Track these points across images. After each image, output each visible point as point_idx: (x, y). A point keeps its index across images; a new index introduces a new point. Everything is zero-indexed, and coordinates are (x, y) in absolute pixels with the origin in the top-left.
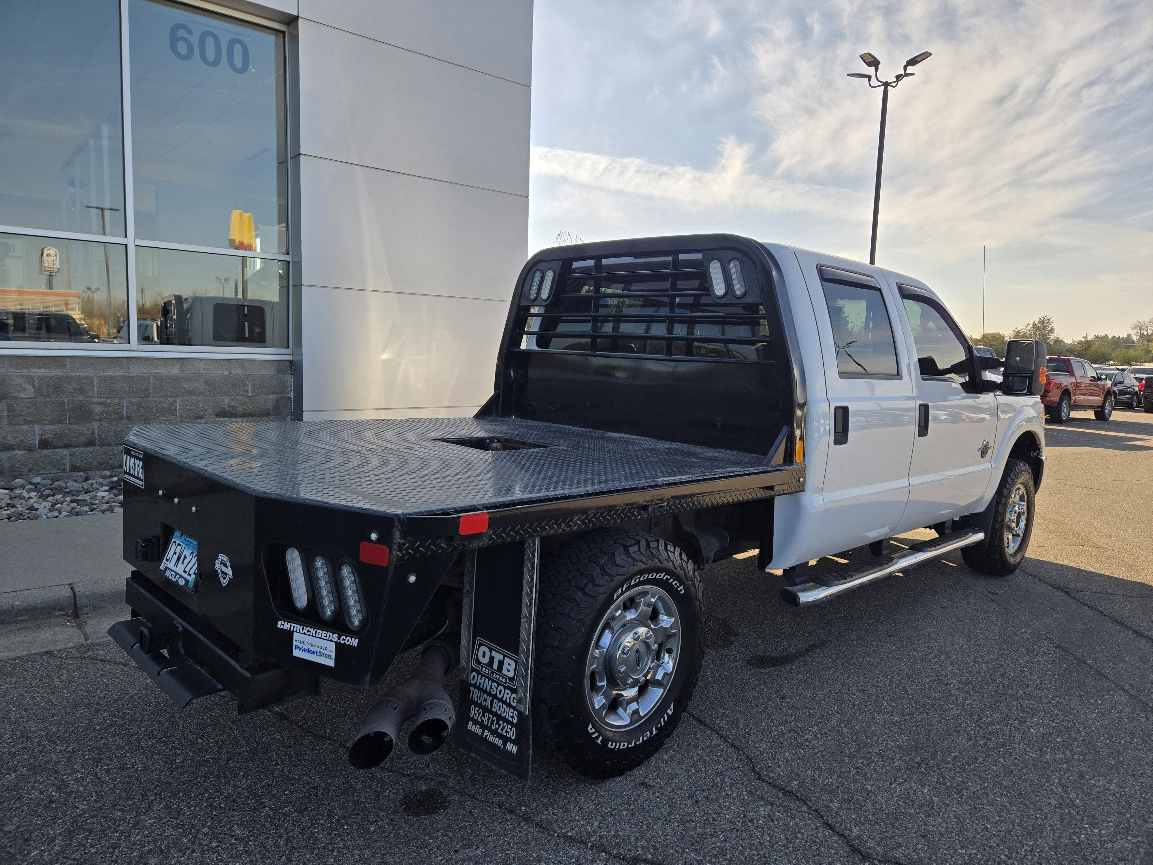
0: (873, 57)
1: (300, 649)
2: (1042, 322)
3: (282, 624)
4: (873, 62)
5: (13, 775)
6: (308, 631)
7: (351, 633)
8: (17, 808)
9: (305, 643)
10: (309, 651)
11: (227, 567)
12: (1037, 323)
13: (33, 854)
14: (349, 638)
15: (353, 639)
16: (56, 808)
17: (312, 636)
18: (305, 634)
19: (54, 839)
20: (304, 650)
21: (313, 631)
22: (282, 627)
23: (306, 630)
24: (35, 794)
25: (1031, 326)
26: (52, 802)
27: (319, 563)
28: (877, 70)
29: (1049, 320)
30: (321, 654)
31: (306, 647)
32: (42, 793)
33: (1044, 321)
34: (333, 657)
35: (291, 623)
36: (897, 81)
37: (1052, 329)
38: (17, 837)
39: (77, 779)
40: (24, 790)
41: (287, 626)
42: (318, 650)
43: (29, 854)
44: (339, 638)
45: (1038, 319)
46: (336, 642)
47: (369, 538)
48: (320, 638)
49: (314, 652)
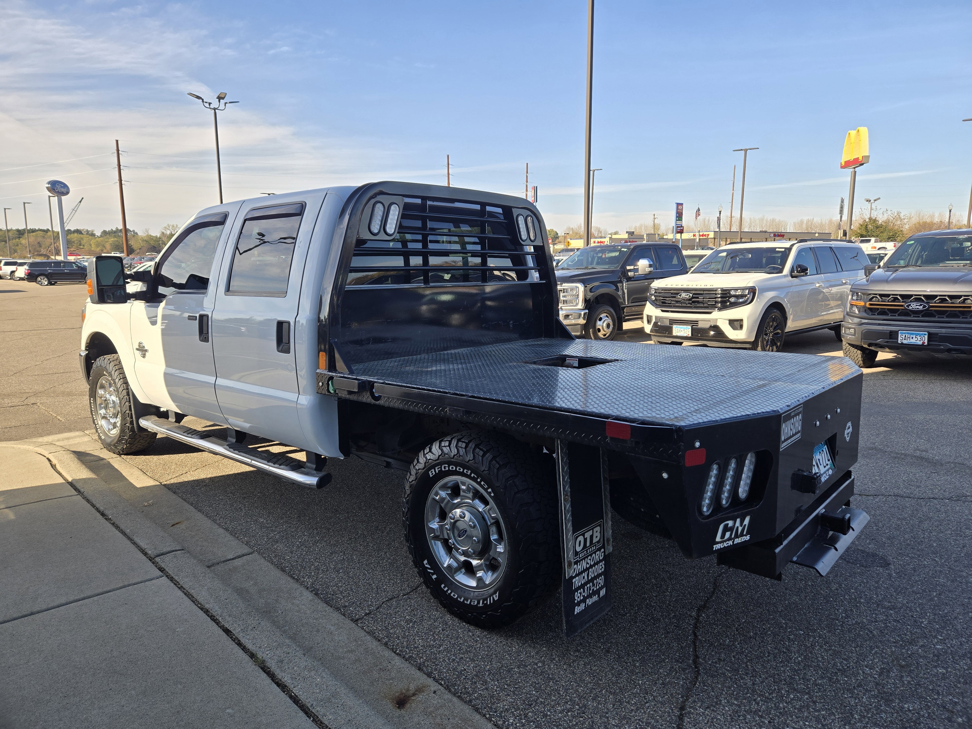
5: (906, 706)
8: (926, 678)
13: (941, 647)
16: (904, 660)
19: (922, 646)
24: (906, 679)
26: (902, 667)
32: (902, 677)
38: (942, 662)
39: (870, 669)
40: (910, 688)
43: (943, 649)
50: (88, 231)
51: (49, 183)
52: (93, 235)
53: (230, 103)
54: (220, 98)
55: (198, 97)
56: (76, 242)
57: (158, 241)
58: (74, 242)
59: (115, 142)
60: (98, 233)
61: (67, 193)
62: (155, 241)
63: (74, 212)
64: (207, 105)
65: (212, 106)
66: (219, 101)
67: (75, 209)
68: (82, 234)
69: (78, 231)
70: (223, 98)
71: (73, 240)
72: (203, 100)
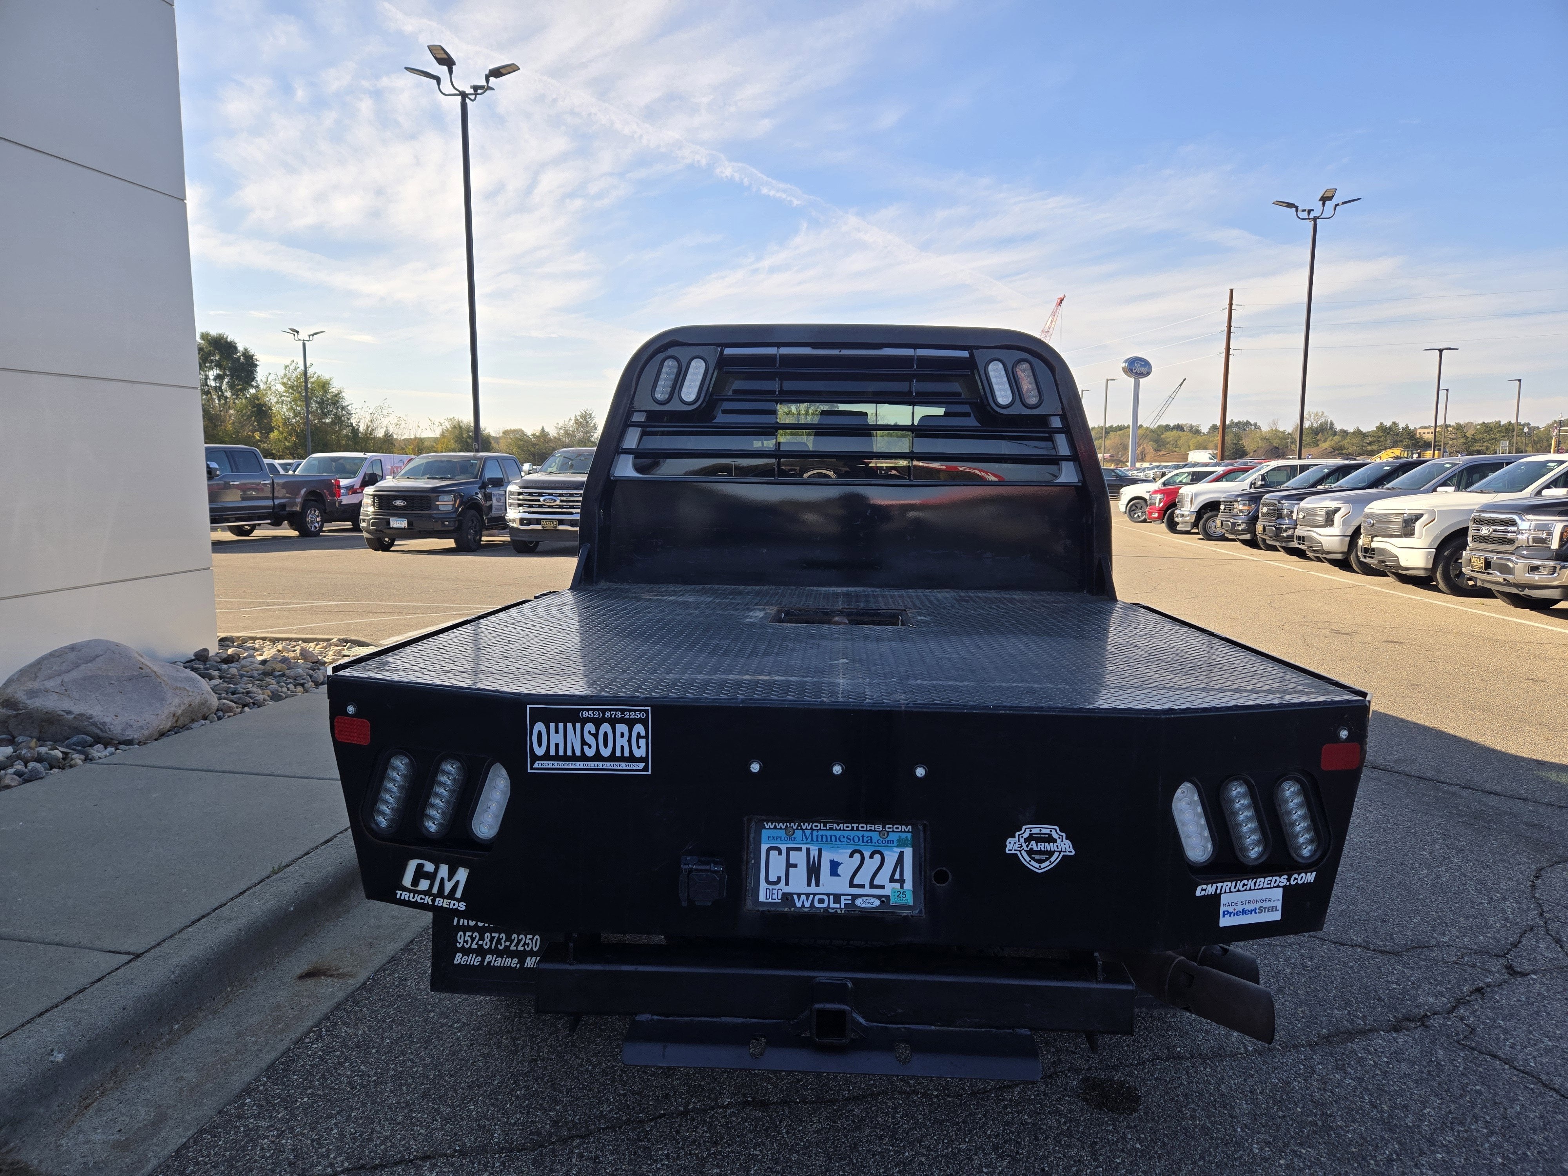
0: (446, 53)
1: (1231, 913)
2: (584, 417)
3: (1202, 890)
4: (447, 61)
6: (1244, 885)
7: (1305, 868)
9: (1239, 904)
10: (1244, 912)
11: (1055, 841)
12: (579, 418)
14: (1303, 875)
15: (1309, 874)
17: (1250, 889)
18: (1239, 891)
20: (1236, 914)
21: (1250, 883)
22: (1203, 893)
23: (1240, 885)
25: (573, 422)
27: (1237, 790)
28: (451, 71)
29: (591, 414)
30: (1261, 910)
31: (1239, 908)
33: (586, 416)
34: (1280, 908)
35: (1217, 883)
36: (476, 94)
37: (595, 425)
41: (1210, 889)
42: (1258, 905)
44: (1289, 880)
45: (580, 414)
46: (1284, 887)
47: (1337, 739)
48: (1262, 888)
49: (1252, 911)
50: (1191, 427)
51: (1126, 361)
52: (1198, 432)
53: (1344, 203)
54: (1324, 199)
55: (1290, 205)
56: (1172, 443)
57: (1285, 439)
58: (1169, 443)
59: (1229, 292)
60: (1205, 429)
61: (1148, 373)
62: (1281, 439)
63: (1171, 399)
64: (1305, 215)
65: (1312, 216)
66: (1324, 204)
67: (1173, 396)
68: (1184, 431)
69: (1179, 428)
70: (1330, 198)
71: (1168, 440)
72: (1297, 208)
